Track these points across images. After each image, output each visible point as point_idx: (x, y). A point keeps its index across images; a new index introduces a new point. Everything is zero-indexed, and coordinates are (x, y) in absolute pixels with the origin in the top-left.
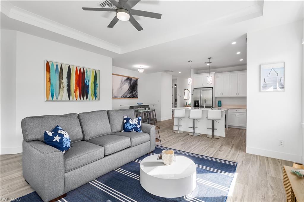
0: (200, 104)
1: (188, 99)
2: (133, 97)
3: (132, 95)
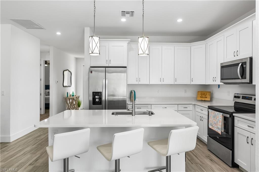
0: (103, 98)
1: (69, 86)
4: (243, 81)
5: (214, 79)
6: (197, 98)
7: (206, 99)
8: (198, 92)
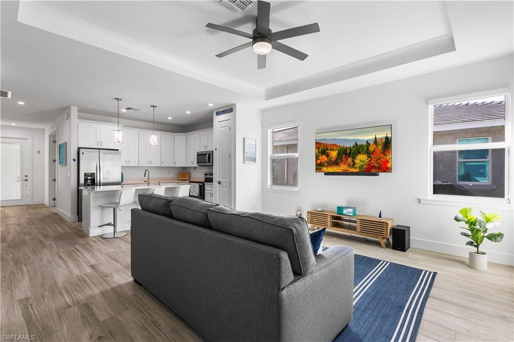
4: (209, 164)
5: (193, 163)
6: (178, 178)
7: (186, 179)
8: (180, 173)
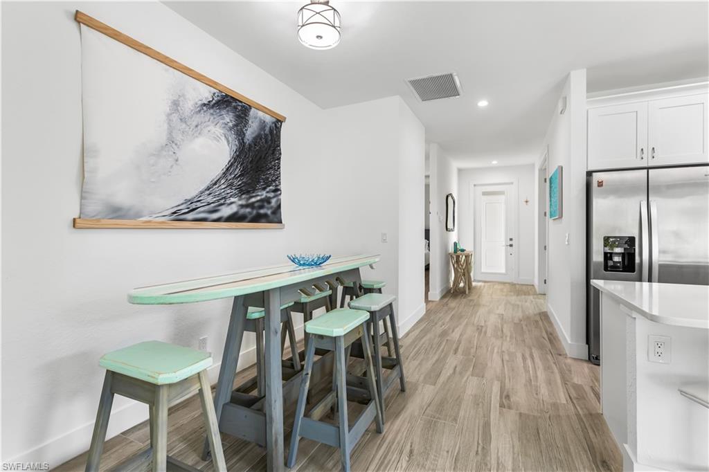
2: (257, 219)
3: (247, 206)
